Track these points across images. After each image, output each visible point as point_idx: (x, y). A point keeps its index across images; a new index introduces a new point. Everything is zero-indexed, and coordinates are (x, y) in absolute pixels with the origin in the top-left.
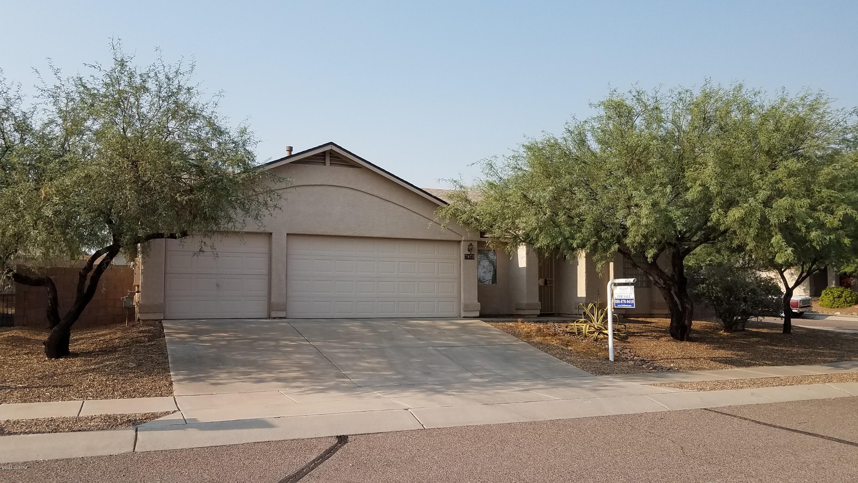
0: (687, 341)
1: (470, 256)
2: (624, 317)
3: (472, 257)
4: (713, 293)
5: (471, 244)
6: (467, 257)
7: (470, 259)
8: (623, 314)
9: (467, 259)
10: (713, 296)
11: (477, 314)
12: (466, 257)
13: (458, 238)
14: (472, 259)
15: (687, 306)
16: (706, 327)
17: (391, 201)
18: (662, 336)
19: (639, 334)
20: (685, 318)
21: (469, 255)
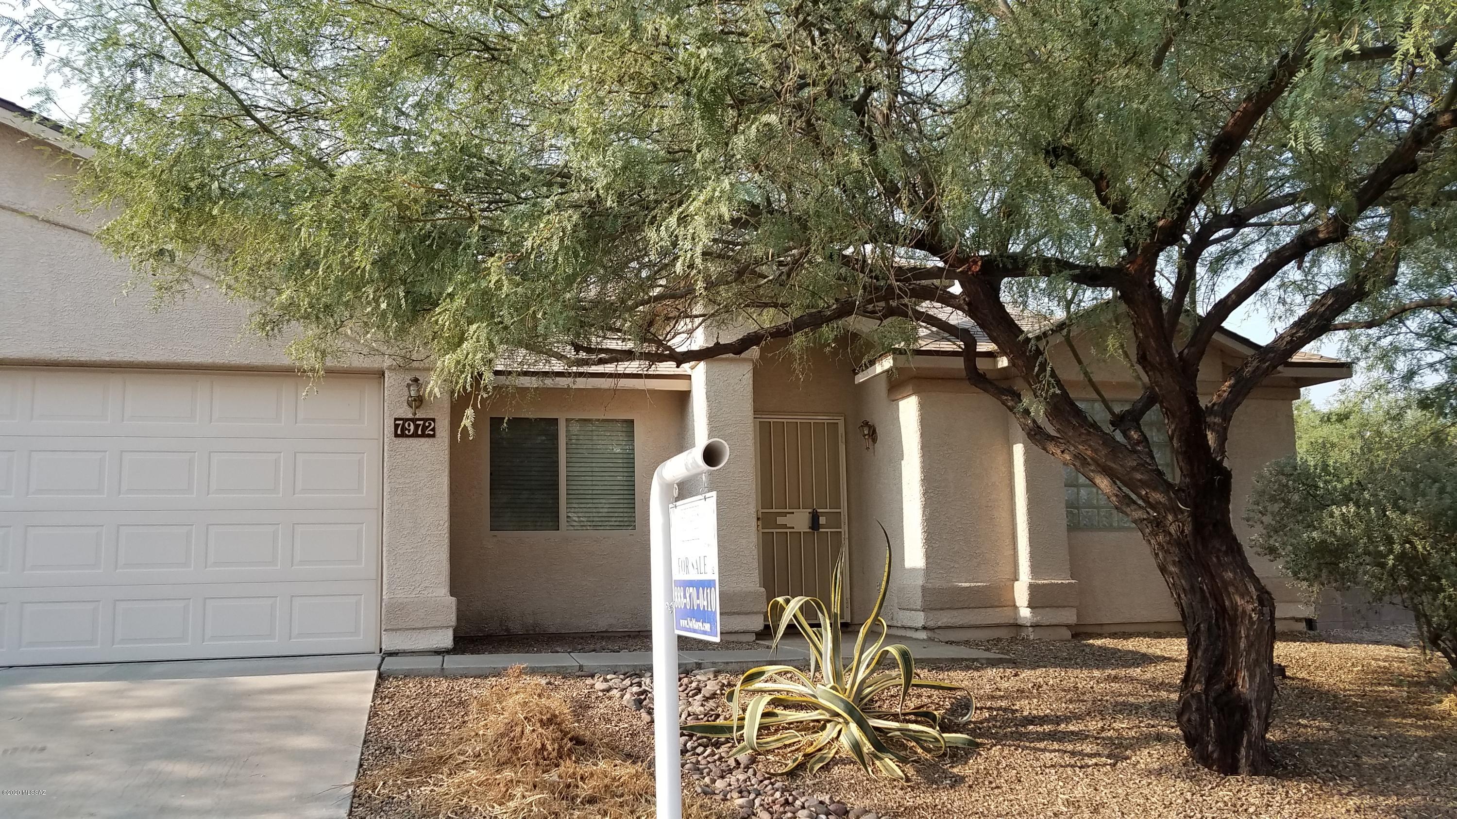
0: (1255, 771)
1: (417, 427)
2: (1074, 636)
3: (425, 428)
4: (1390, 541)
5: (416, 380)
6: (403, 429)
7: (415, 435)
8: (1068, 626)
9: (403, 435)
10: (1391, 551)
11: (446, 639)
12: (401, 430)
13: (374, 363)
14: (423, 435)
15: (1239, 601)
16: (1385, 675)
17: (73, 224)
18: (1144, 741)
19: (1047, 728)
20: (1235, 663)
21: (414, 420)
